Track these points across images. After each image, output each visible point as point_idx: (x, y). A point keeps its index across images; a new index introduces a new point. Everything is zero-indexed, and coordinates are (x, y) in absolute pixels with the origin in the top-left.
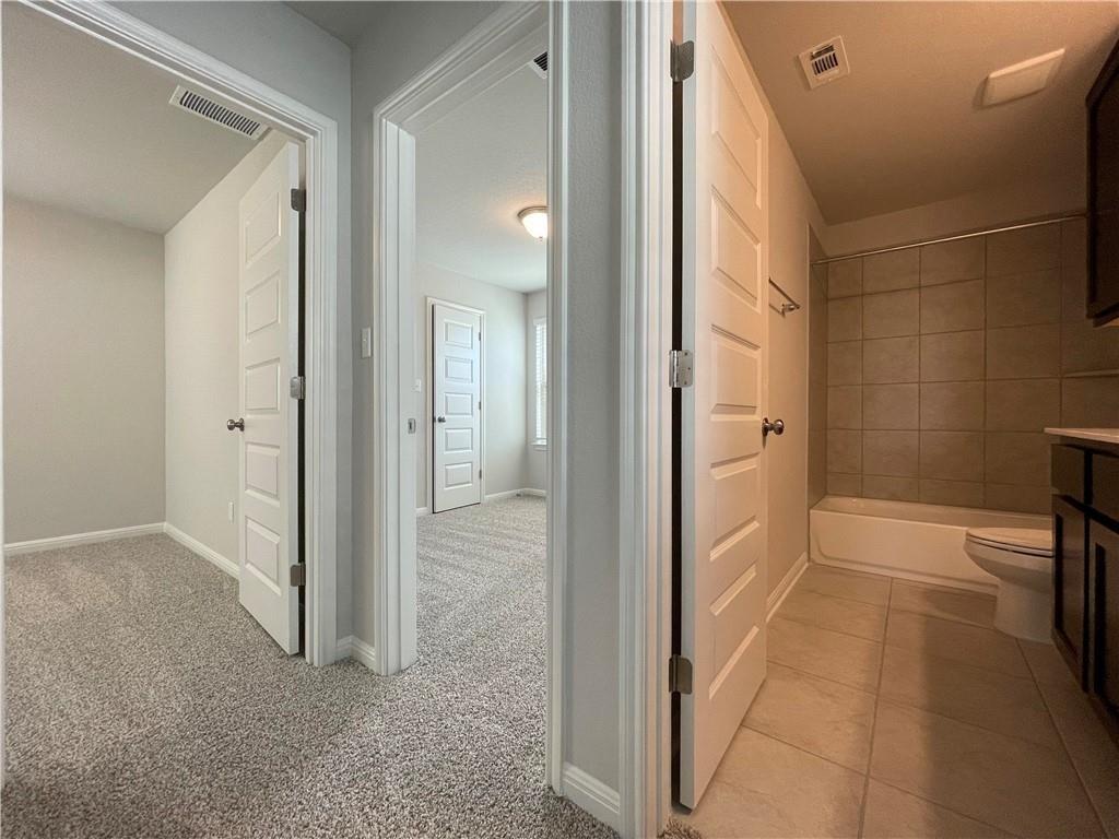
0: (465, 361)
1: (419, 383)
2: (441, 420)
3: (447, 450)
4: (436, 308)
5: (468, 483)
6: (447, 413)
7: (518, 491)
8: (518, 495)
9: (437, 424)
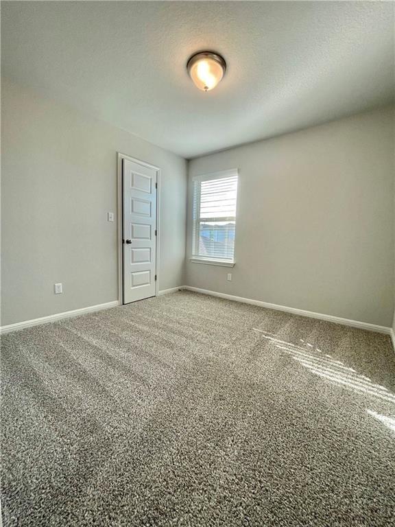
0: (144, 202)
1: (112, 215)
2: (128, 242)
3: (133, 262)
4: (125, 161)
5: (148, 283)
6: (133, 237)
7: (180, 287)
8: (180, 290)
9: (126, 245)
